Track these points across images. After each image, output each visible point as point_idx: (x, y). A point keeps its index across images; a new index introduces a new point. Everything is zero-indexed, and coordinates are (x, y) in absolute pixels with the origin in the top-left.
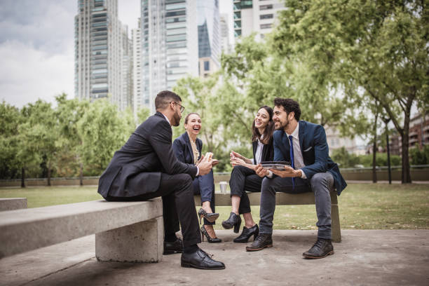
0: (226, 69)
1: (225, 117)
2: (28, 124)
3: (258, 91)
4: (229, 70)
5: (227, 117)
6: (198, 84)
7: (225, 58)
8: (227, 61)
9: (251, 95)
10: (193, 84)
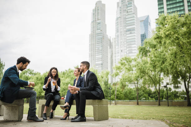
0: (141, 53)
1: (140, 74)
2: (63, 78)
3: (154, 62)
4: (142, 53)
5: (142, 74)
6: (129, 60)
7: (140, 48)
8: (142, 49)
9: (151, 64)
10: (127, 60)
